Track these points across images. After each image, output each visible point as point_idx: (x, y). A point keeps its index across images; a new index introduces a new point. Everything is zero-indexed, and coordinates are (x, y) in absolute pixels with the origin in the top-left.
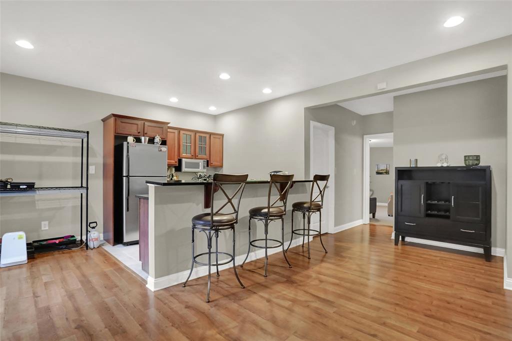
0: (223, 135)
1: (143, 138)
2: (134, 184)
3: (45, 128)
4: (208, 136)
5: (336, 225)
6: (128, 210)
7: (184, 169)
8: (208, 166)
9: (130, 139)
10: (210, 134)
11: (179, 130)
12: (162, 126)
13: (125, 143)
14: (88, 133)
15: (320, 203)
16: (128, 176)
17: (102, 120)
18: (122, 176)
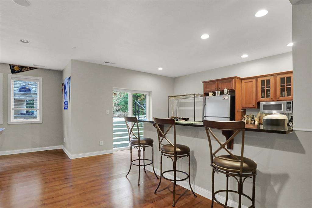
3: (182, 96)
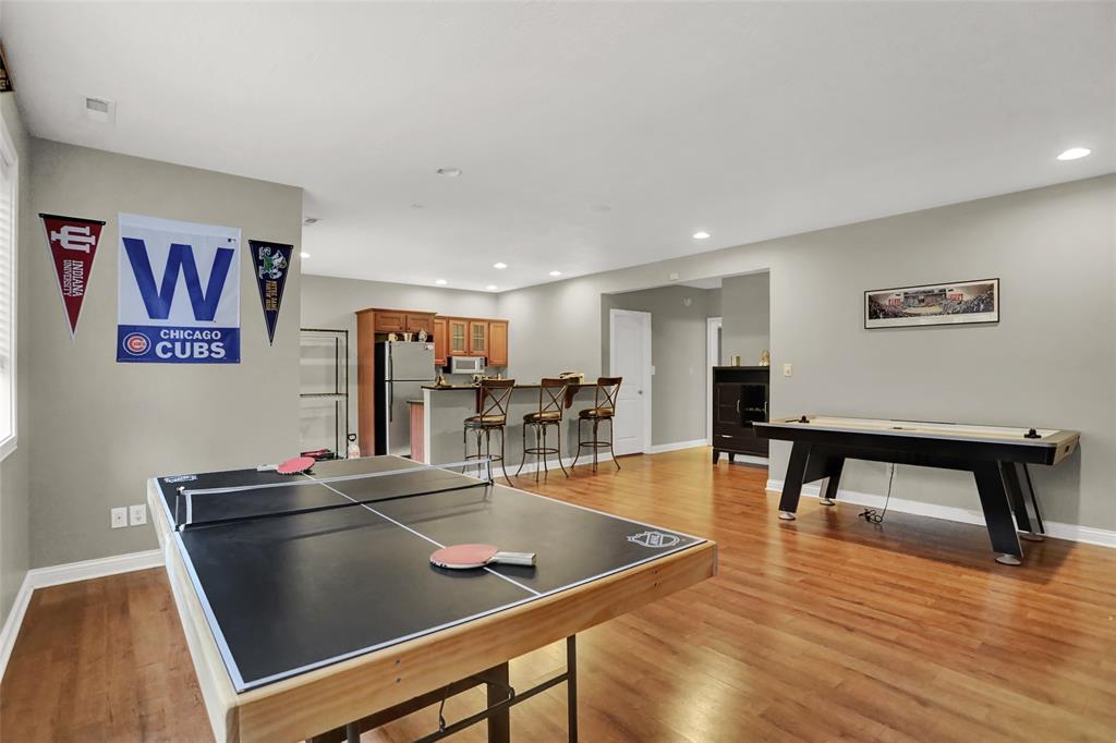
0: (507, 323)
1: (406, 335)
2: (398, 390)
4: (486, 325)
5: (654, 443)
6: (391, 420)
7: (455, 370)
8: (486, 365)
9: (392, 337)
10: (489, 322)
11: (448, 319)
12: (428, 317)
13: (387, 343)
14: (347, 332)
15: (611, 410)
16: (391, 381)
17: (357, 313)
18: (383, 381)
